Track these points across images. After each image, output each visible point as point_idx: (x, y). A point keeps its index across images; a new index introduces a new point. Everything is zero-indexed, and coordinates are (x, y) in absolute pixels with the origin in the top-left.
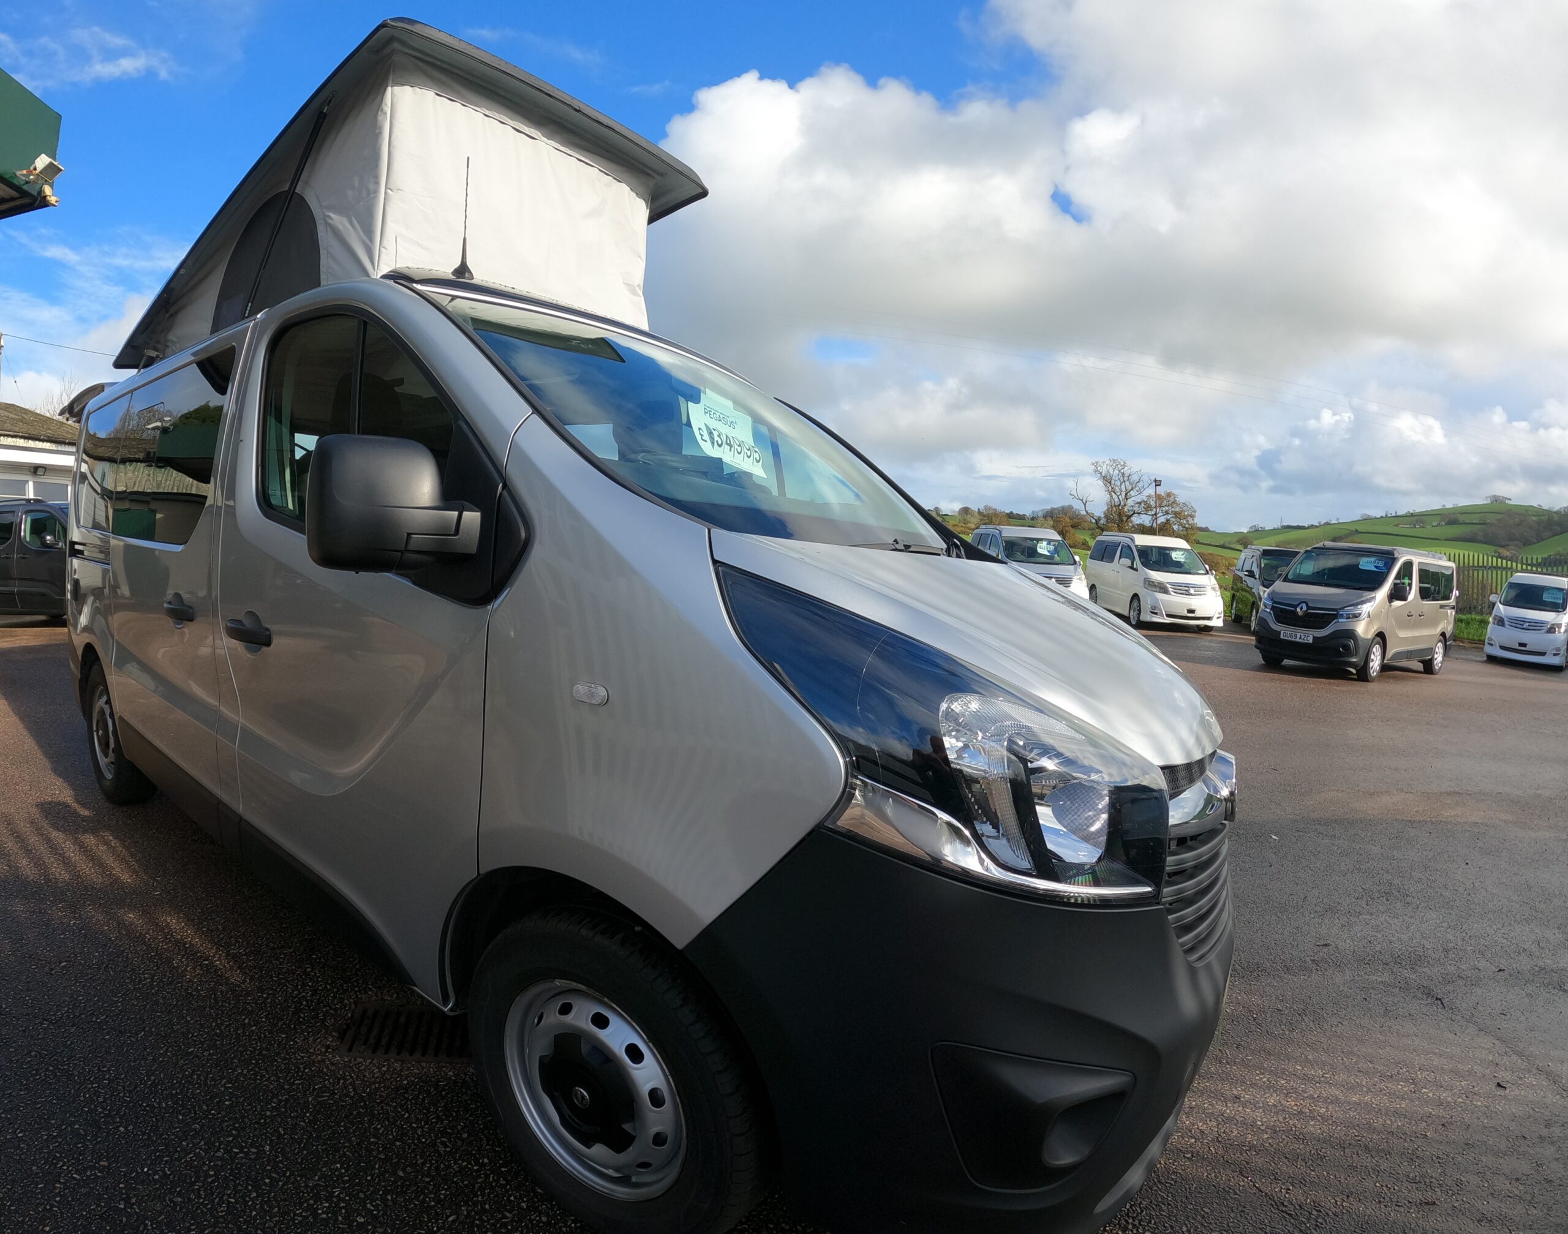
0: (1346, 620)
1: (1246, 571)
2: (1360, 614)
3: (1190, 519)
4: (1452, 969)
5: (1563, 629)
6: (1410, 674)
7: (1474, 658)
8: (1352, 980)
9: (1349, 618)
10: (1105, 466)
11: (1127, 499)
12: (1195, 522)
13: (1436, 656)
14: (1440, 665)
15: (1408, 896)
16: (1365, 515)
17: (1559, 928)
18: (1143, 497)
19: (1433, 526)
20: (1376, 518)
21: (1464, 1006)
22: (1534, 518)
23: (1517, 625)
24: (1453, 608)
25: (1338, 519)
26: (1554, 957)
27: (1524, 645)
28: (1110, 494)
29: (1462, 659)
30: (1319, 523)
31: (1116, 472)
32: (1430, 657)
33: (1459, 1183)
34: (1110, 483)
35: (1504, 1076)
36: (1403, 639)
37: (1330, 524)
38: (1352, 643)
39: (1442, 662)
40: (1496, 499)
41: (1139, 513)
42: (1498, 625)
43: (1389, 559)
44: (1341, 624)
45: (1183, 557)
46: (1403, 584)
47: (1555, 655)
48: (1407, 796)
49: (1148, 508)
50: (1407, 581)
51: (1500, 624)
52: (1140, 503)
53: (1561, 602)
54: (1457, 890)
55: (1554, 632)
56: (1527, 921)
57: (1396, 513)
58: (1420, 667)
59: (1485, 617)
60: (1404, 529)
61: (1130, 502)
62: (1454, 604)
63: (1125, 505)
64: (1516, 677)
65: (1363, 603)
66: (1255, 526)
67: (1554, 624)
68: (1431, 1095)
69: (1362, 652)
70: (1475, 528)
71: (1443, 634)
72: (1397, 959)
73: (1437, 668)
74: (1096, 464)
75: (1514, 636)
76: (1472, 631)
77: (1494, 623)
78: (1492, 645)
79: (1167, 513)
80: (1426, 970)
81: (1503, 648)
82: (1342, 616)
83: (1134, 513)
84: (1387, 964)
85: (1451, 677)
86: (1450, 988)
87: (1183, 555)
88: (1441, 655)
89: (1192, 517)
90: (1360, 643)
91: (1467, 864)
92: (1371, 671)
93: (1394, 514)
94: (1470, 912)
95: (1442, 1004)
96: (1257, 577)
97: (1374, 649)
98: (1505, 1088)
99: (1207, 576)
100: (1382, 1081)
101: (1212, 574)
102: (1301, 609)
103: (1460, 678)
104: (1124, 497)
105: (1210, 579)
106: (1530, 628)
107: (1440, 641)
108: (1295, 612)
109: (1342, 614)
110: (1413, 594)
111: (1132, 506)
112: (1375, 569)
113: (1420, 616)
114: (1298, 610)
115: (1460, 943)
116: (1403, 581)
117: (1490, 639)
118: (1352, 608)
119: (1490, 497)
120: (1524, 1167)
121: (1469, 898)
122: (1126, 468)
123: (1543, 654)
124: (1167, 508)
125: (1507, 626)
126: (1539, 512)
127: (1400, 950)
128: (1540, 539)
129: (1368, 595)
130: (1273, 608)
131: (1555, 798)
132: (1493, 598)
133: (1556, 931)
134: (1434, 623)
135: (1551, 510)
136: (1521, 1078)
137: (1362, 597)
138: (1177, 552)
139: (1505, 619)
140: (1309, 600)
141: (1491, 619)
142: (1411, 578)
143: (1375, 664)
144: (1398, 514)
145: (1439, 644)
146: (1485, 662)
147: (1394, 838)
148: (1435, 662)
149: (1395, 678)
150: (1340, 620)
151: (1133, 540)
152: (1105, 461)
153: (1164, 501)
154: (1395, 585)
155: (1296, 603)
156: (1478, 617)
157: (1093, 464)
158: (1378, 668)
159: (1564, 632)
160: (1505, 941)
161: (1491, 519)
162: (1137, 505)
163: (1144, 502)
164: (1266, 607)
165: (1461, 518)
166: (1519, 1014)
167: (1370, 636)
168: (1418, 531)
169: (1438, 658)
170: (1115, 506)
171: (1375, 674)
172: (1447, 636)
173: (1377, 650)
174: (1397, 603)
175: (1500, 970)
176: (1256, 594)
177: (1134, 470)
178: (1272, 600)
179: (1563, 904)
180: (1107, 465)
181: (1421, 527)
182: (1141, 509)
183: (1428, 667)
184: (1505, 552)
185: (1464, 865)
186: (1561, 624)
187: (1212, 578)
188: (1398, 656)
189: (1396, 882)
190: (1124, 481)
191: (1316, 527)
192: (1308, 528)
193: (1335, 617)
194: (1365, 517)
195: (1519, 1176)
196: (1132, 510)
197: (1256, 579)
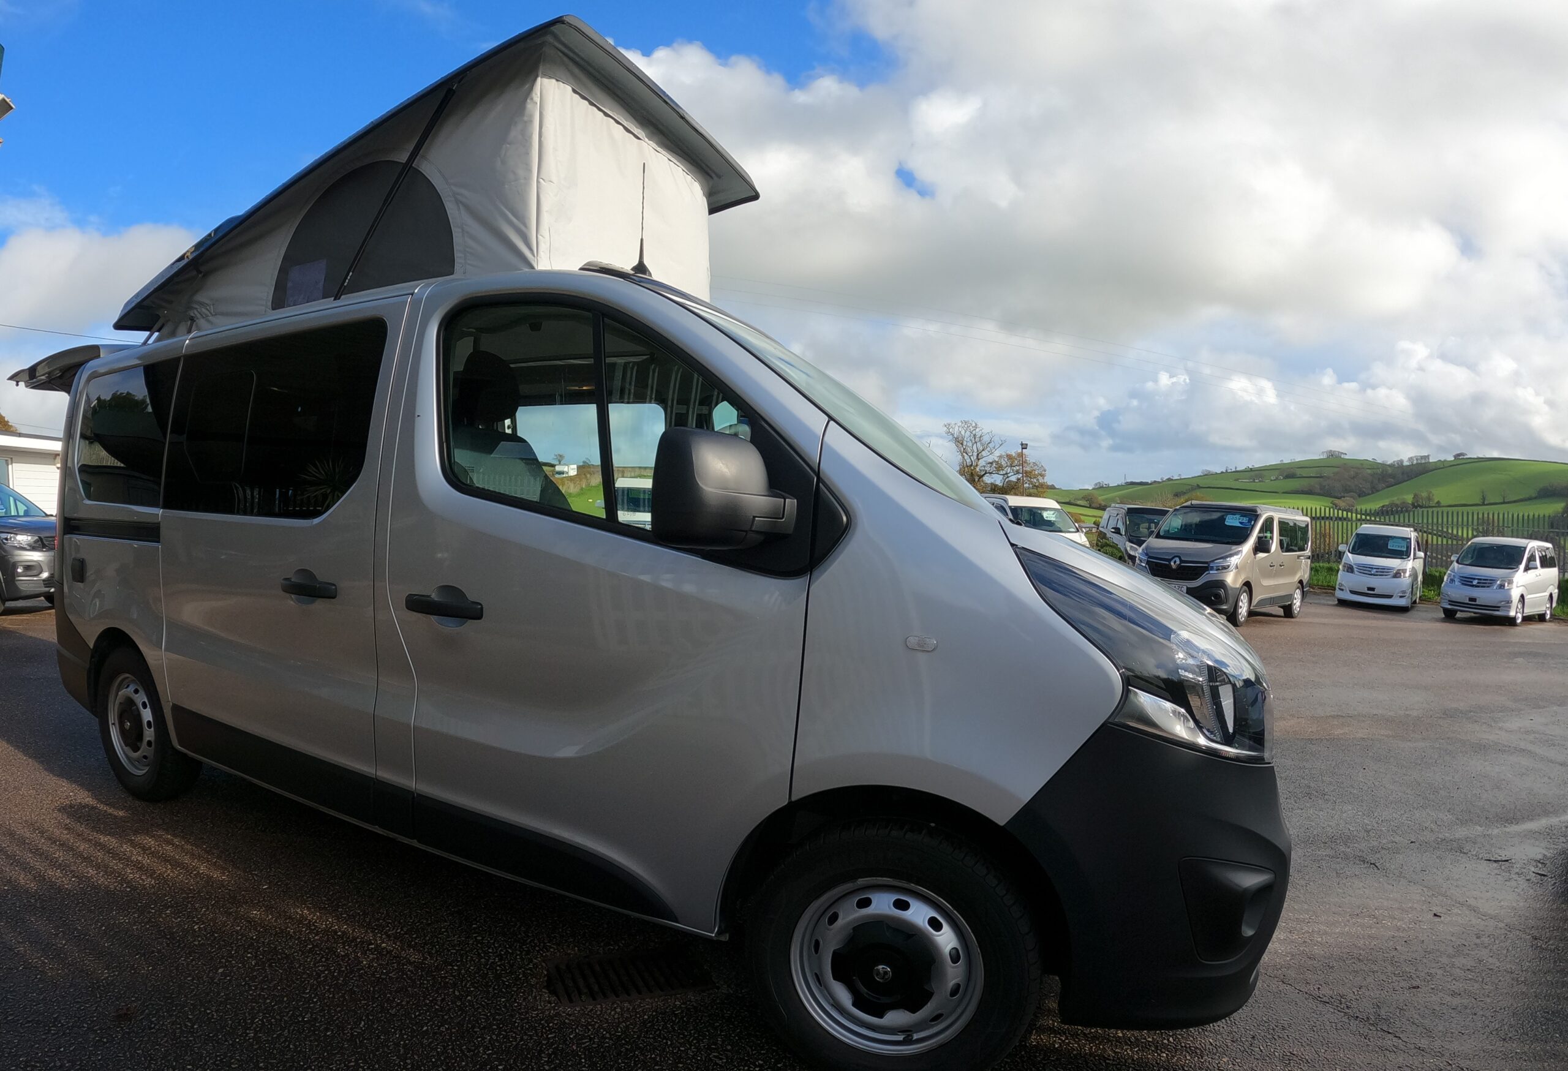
0: (1216, 572)
1: (1113, 528)
2: (1229, 566)
3: (1040, 478)
4: (1375, 843)
5: (1407, 574)
6: (1272, 618)
7: (1325, 602)
8: (1304, 855)
9: (1219, 569)
10: (957, 428)
11: (979, 459)
12: (1046, 481)
13: (1295, 601)
14: (1298, 609)
15: (1325, 795)
16: (1206, 471)
17: (1449, 811)
18: (994, 457)
19: (1271, 480)
20: (1216, 474)
21: (1393, 867)
22: (1369, 471)
23: (1365, 572)
24: (1309, 558)
25: (1180, 475)
26: (1450, 832)
27: (1373, 589)
28: (962, 455)
29: (1315, 603)
30: (1162, 479)
31: (968, 433)
32: (1290, 603)
33: (1429, 974)
34: (962, 444)
35: (1436, 909)
36: (1268, 587)
37: (1172, 480)
38: (1222, 592)
39: (1300, 607)
40: (1332, 455)
41: (990, 473)
42: (1348, 572)
43: (1252, 515)
44: (1212, 575)
45: (1054, 516)
46: (1266, 537)
47: (1401, 597)
48: (1300, 720)
49: (999, 467)
50: (1268, 535)
51: (1350, 570)
52: (991, 463)
53: (1405, 549)
54: (1362, 789)
55: (1400, 577)
56: (1423, 808)
57: (1236, 468)
58: (1281, 612)
59: (1334, 565)
60: (1244, 483)
61: (982, 463)
62: (1310, 554)
63: (977, 465)
64: (1368, 618)
65: (1231, 555)
66: (1099, 483)
67: (1400, 570)
68: (1389, 924)
69: (1231, 600)
70: (1313, 481)
71: (1301, 582)
72: (1332, 839)
73: (1296, 612)
74: (948, 426)
75: (1361, 581)
76: (1321, 578)
77: (1344, 571)
78: (1342, 590)
79: (1018, 472)
80: (1356, 845)
81: (1352, 592)
82: (1212, 568)
83: (986, 473)
84: (1326, 843)
85: (1306, 620)
86: (1378, 855)
87: (1053, 514)
88: (1299, 601)
89: (1043, 476)
90: (1230, 592)
91: (1364, 769)
92: (1240, 617)
93: (1234, 470)
94: (1377, 804)
95: (1376, 867)
96: (1124, 533)
97: (1242, 597)
98: (1440, 916)
99: (1077, 534)
100: (1352, 918)
101: (1082, 532)
102: (1175, 562)
103: (1316, 620)
104: (975, 457)
105: (1081, 537)
106: (1377, 573)
107: (1298, 588)
108: (1169, 566)
109: (1212, 567)
110: (1274, 546)
111: (984, 466)
112: (1240, 525)
113: (1281, 566)
114: (1172, 563)
115: (1376, 825)
116: (1265, 534)
117: (1341, 585)
118: (1221, 560)
119: (1327, 452)
120: (1469, 963)
121: (1373, 793)
122: (977, 430)
123: (1390, 597)
124: (1018, 468)
125: (1356, 572)
126: (1374, 465)
127: (1333, 832)
128: (1374, 490)
129: (1235, 548)
130: (1148, 563)
131: (1422, 717)
132: (1341, 548)
133: (1447, 813)
134: (1293, 571)
135: (1385, 463)
136: (1450, 911)
137: (1231, 550)
138: (1048, 512)
139: (1354, 566)
140: (1181, 553)
141: (1341, 567)
142: (1272, 532)
143: (1243, 610)
144: (1238, 469)
145: (1297, 591)
146: (1337, 605)
147: (1300, 753)
148: (1294, 607)
149: (1260, 622)
150: (1211, 572)
151: (1006, 501)
152: (956, 423)
153: (1018, 460)
154: (1259, 538)
155: (1170, 558)
156: (1326, 565)
157: (946, 426)
158: (1246, 614)
159: (1409, 577)
160: (1410, 822)
161: (1327, 472)
162: (989, 465)
163: (995, 461)
164: (1141, 561)
165: (1299, 472)
166: (1435, 870)
167: (1238, 585)
168: (1257, 485)
169: (1297, 603)
170: (967, 466)
171: (1243, 619)
172: (1304, 584)
173: (1244, 598)
174: (1261, 555)
175: (1412, 842)
176: (1122, 549)
177: (985, 431)
178: (1147, 554)
179: (1448, 795)
180: (959, 427)
181: (1260, 481)
182: (993, 469)
183: (1288, 612)
184: (1341, 503)
185: (1362, 770)
186: (1406, 570)
187: (1083, 535)
188: (1262, 603)
189: (1312, 785)
190: (976, 443)
191: (1159, 482)
192: (1151, 484)
193: (1206, 569)
194: (1206, 473)
195: (1469, 967)
196: (984, 470)
197: (1121, 535)
